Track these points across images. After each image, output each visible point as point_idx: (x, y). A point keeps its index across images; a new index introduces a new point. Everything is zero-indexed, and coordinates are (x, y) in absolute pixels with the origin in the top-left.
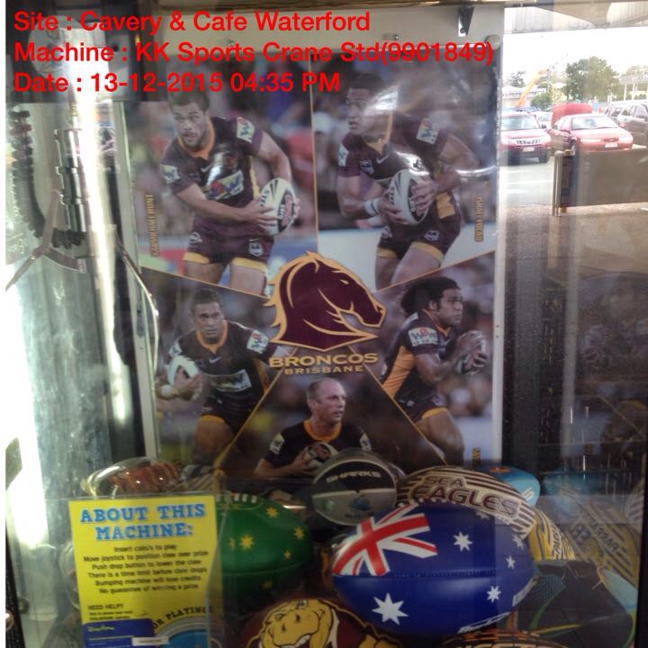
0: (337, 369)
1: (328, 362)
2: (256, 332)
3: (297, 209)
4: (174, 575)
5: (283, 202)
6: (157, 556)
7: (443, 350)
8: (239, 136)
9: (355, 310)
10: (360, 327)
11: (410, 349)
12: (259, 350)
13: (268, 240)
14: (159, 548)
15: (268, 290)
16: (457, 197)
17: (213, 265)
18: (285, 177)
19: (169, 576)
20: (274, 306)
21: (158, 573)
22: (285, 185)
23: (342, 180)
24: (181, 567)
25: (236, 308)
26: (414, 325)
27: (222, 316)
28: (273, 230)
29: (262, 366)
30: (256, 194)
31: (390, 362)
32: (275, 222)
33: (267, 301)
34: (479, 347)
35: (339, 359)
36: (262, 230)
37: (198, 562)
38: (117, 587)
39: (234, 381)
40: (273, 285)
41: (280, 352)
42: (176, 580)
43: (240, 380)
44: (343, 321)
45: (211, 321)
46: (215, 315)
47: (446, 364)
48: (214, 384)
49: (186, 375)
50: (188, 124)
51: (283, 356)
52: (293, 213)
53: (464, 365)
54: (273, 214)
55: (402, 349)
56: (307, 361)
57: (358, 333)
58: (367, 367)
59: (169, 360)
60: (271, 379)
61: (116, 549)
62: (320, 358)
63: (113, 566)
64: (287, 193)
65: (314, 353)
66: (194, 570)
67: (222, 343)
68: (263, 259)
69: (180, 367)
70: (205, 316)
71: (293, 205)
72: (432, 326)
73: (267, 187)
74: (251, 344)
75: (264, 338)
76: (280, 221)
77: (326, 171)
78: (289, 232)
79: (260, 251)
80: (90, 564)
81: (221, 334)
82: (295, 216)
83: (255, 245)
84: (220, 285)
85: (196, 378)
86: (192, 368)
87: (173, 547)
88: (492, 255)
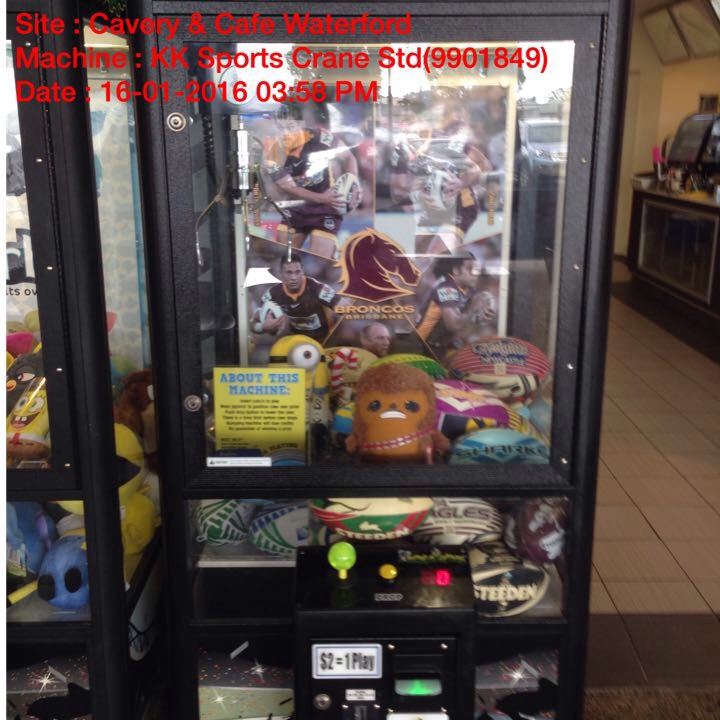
0: (384, 316)
1: (378, 310)
2: (326, 286)
3: (360, 196)
4: (276, 421)
5: (351, 190)
6: (266, 407)
7: (462, 305)
8: (322, 142)
9: (400, 273)
10: (402, 285)
11: (438, 303)
12: (328, 299)
13: (338, 218)
14: (268, 401)
15: (336, 255)
16: (475, 192)
17: (297, 235)
18: (354, 173)
19: (273, 421)
20: (340, 267)
21: (266, 418)
22: (353, 178)
23: (393, 176)
24: (282, 415)
25: (313, 268)
26: (442, 285)
27: (302, 273)
28: (342, 210)
29: (329, 312)
30: (332, 184)
31: (423, 312)
32: (345, 205)
33: (335, 263)
34: (489, 304)
35: (387, 309)
36: (334, 210)
37: (292, 413)
38: (240, 426)
39: (308, 322)
40: (340, 251)
41: (343, 301)
42: (277, 424)
43: (312, 321)
44: (390, 281)
45: (294, 276)
46: (298, 271)
47: (465, 316)
48: (293, 324)
49: (273, 316)
50: (286, 132)
51: (346, 305)
52: (358, 198)
53: (477, 317)
54: (343, 199)
55: (433, 303)
56: (362, 309)
57: (401, 290)
58: (407, 316)
59: (261, 304)
60: (335, 322)
61: (242, 401)
62: (372, 307)
63: (238, 412)
64: (354, 184)
65: (367, 304)
66: (289, 418)
67: (301, 293)
68: (334, 232)
69: (269, 310)
70: (290, 272)
71: (358, 193)
72: (456, 288)
73: (340, 179)
74: (322, 295)
75: (332, 291)
76: (348, 205)
77: (382, 170)
78: (354, 212)
79: (332, 226)
80: (224, 410)
81: (300, 287)
82: (359, 201)
83: (329, 221)
84: (303, 250)
85: (281, 318)
86: (278, 311)
87: (277, 401)
88: (499, 236)
